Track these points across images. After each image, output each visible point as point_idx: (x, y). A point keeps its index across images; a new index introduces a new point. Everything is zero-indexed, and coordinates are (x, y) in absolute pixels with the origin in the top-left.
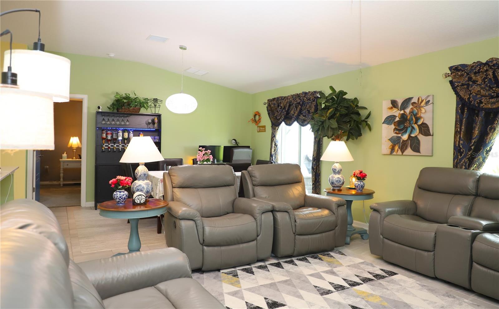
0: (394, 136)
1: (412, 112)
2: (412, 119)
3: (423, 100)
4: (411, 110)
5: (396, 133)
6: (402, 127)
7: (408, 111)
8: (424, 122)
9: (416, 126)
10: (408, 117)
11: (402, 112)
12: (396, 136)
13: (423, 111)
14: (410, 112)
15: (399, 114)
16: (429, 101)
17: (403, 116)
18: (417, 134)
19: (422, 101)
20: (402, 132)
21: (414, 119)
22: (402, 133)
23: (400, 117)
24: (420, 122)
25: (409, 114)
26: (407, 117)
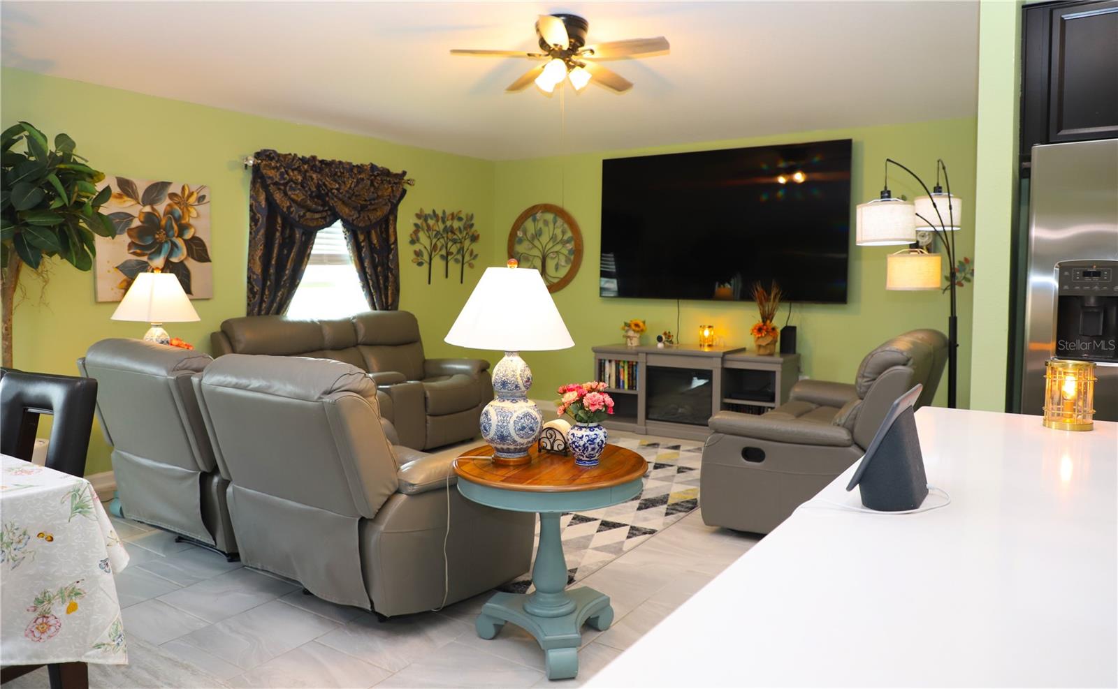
0: (130, 260)
1: (170, 212)
2: (172, 228)
3: (193, 192)
4: (168, 208)
5: (134, 253)
6: (149, 241)
7: (161, 208)
8: (197, 235)
9: (180, 242)
10: (163, 222)
11: (148, 209)
12: (137, 260)
13: (194, 214)
14: (166, 213)
15: (141, 212)
16: (203, 197)
17: (150, 219)
18: (183, 258)
19: (191, 194)
20: (149, 252)
21: (176, 228)
22: (151, 254)
23: (142, 220)
24: (188, 235)
25: (164, 215)
26: (160, 221)
